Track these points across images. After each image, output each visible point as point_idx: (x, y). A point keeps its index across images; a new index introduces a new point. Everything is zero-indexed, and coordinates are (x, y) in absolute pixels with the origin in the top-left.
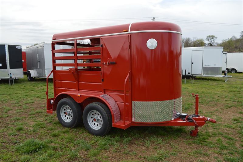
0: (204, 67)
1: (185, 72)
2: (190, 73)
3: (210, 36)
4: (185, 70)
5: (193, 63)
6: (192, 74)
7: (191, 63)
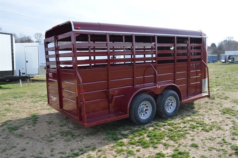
0: (40, 66)
1: (20, 72)
2: (24, 74)
3: (38, 34)
4: (20, 70)
5: (27, 62)
6: (27, 74)
7: (25, 62)
